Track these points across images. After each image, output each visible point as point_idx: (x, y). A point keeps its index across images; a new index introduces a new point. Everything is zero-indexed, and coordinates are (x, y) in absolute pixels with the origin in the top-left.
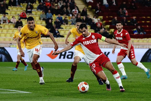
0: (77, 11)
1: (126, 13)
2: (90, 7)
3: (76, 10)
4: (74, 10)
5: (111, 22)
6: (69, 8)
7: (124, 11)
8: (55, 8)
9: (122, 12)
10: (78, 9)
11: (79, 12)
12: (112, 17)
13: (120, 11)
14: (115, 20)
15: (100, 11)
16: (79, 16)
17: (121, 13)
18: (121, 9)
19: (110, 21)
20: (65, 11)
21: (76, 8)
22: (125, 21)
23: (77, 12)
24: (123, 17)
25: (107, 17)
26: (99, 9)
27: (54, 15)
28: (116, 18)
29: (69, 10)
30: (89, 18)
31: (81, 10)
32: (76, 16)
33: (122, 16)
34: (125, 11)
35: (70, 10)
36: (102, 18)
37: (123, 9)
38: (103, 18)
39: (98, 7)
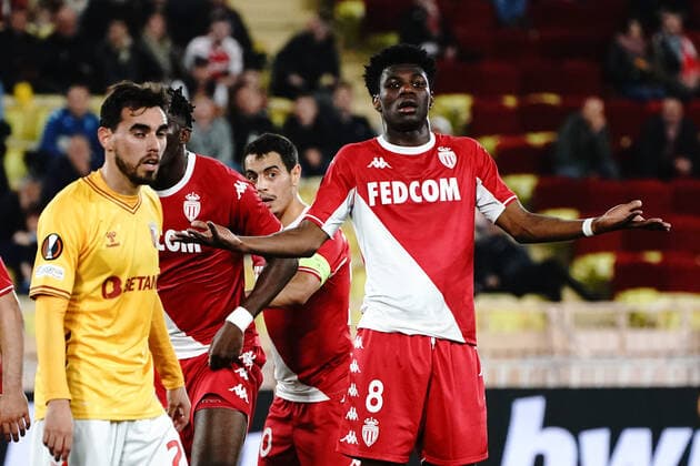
0: (232, 48)
1: (682, 57)
2: (350, 18)
3: (218, 43)
4: (200, 46)
5: (548, 146)
6: (156, 25)
7: (664, 45)
8: (31, 28)
9: (649, 53)
10: (241, 34)
11: (253, 59)
12: (552, 99)
13: (624, 41)
14: (584, 125)
15: (442, 43)
16: (251, 100)
17: (642, 64)
18: (635, 29)
19: (538, 139)
20: (124, 56)
21: (222, 27)
22: (672, 133)
23: (236, 65)
24: (659, 99)
25: (510, 101)
26: (435, 32)
27: (23, 90)
28: (594, 109)
29: (161, 40)
30: (345, 116)
31: (271, 42)
32: (221, 95)
33: (646, 91)
34: (674, 44)
35: (168, 44)
36: (465, 116)
37: (652, 26)
38: (474, 110)
39: (424, 11)
